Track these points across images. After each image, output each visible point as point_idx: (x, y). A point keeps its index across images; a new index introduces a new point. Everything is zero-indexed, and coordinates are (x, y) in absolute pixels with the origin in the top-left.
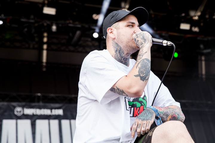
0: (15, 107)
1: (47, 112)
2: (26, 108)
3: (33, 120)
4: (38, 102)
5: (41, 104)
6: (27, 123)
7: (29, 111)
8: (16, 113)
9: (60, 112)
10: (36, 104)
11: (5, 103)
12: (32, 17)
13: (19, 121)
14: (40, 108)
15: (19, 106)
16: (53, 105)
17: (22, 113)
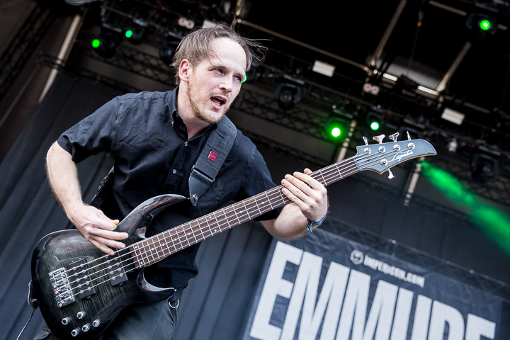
0: (353, 249)
1: (399, 274)
2: (369, 256)
3: (374, 278)
4: (390, 253)
5: (393, 257)
6: (365, 279)
7: (371, 262)
8: (352, 258)
9: (420, 281)
10: (386, 255)
11: (341, 239)
12: (422, 119)
13: (354, 272)
14: (390, 263)
15: (360, 250)
16: (410, 266)
17: (361, 261)
